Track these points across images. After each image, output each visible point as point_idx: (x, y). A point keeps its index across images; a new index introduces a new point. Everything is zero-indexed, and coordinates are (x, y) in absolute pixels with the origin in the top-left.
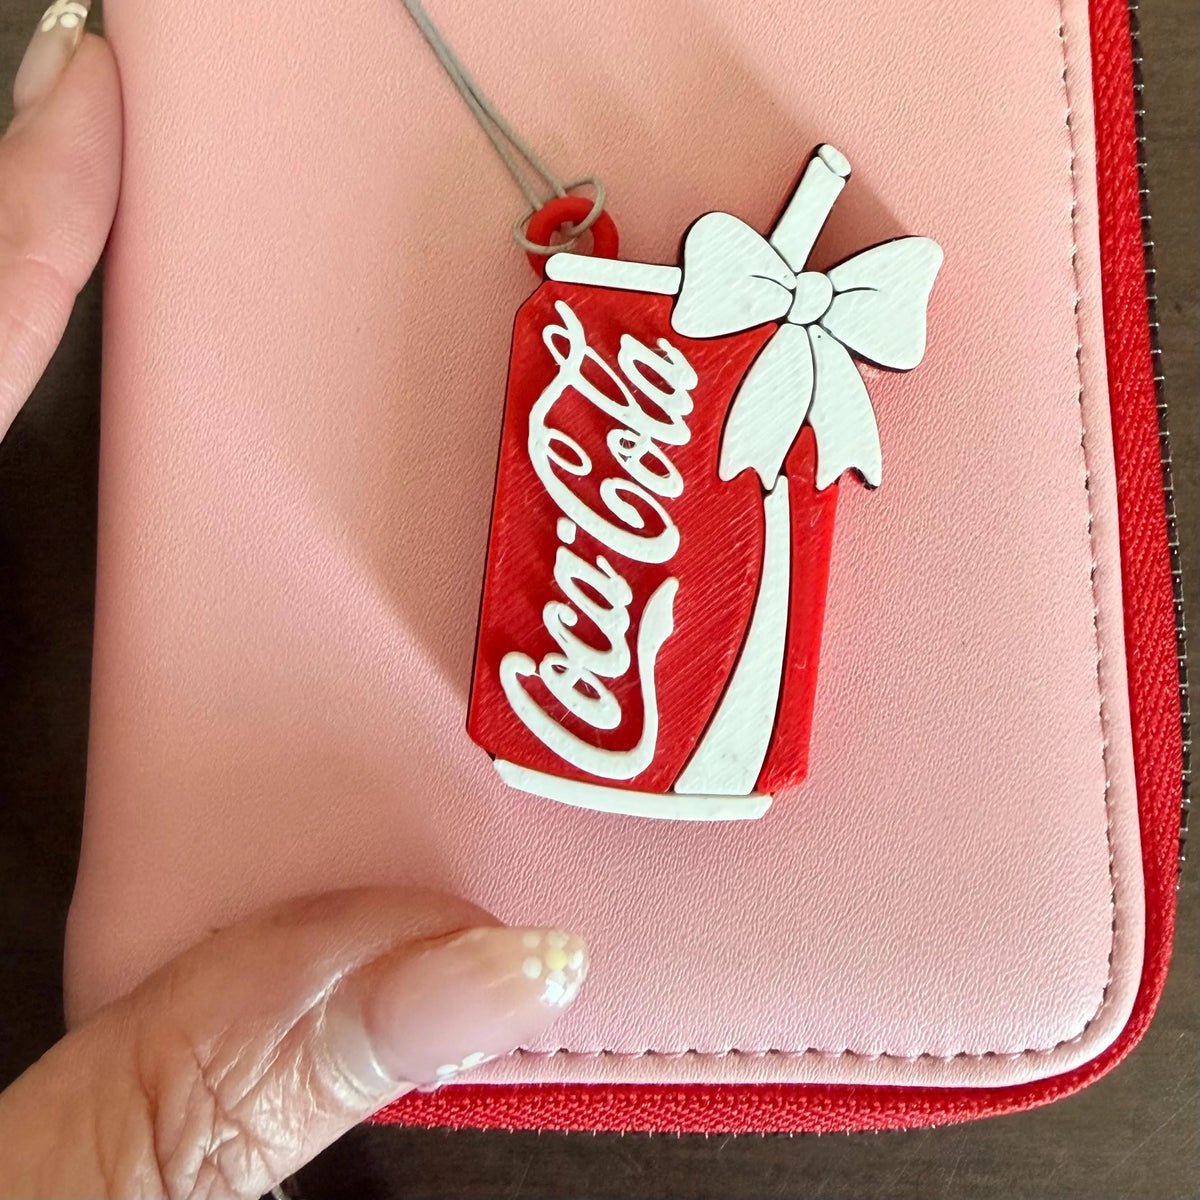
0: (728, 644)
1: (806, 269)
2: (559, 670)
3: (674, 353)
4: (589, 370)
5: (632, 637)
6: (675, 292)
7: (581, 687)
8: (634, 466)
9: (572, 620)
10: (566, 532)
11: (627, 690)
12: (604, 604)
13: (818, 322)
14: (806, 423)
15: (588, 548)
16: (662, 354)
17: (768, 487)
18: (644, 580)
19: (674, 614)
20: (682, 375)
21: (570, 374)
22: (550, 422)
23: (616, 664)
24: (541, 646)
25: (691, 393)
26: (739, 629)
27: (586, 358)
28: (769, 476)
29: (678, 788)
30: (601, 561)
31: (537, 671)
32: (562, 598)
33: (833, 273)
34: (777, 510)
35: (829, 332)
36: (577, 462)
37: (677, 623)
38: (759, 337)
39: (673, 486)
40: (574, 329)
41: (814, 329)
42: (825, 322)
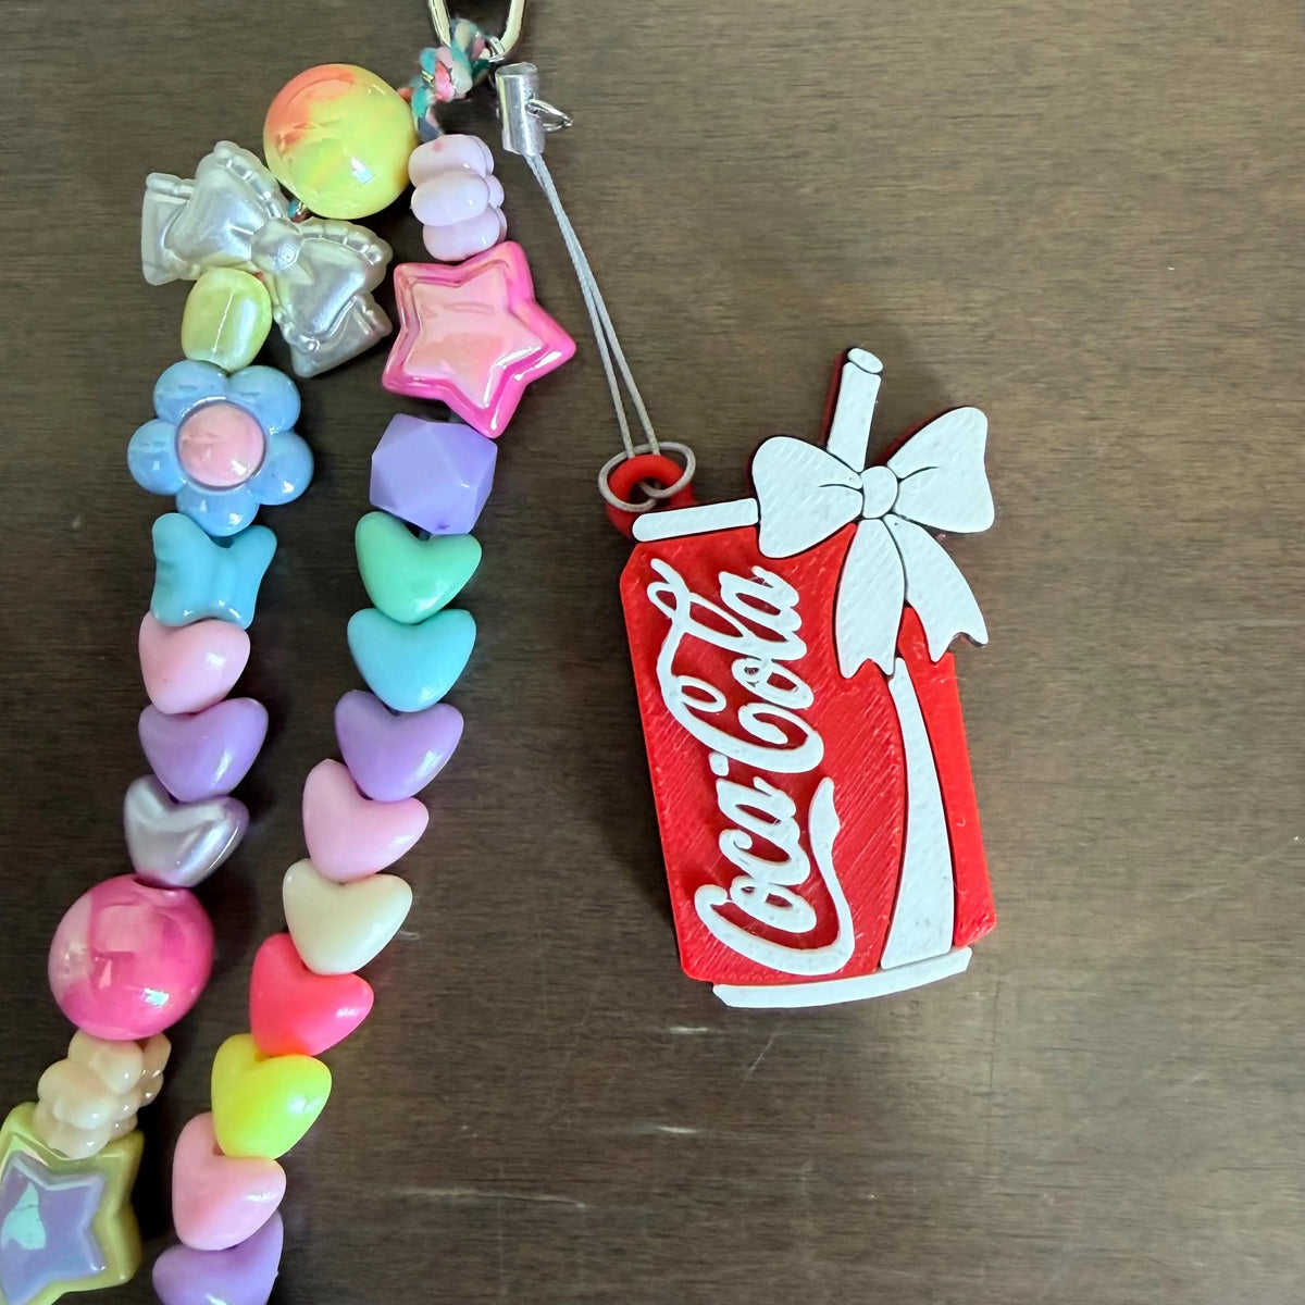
0: (892, 823)
1: (868, 466)
2: (749, 891)
3: (770, 577)
4: (698, 614)
5: (805, 842)
6: (756, 521)
8: (762, 689)
10: (719, 766)
11: (814, 890)
12: (769, 819)
13: (891, 512)
14: (906, 604)
15: (743, 775)
16: (760, 581)
17: (888, 673)
19: (837, 810)
20: (783, 594)
21: (682, 625)
22: (678, 669)
23: (798, 871)
25: (795, 608)
26: (899, 802)
27: (693, 605)
28: (887, 662)
30: (758, 782)
31: (729, 897)
32: (733, 826)
33: (892, 462)
34: (902, 689)
35: (904, 518)
37: (842, 818)
38: (843, 539)
39: (803, 696)
41: (890, 519)
42: (897, 510)
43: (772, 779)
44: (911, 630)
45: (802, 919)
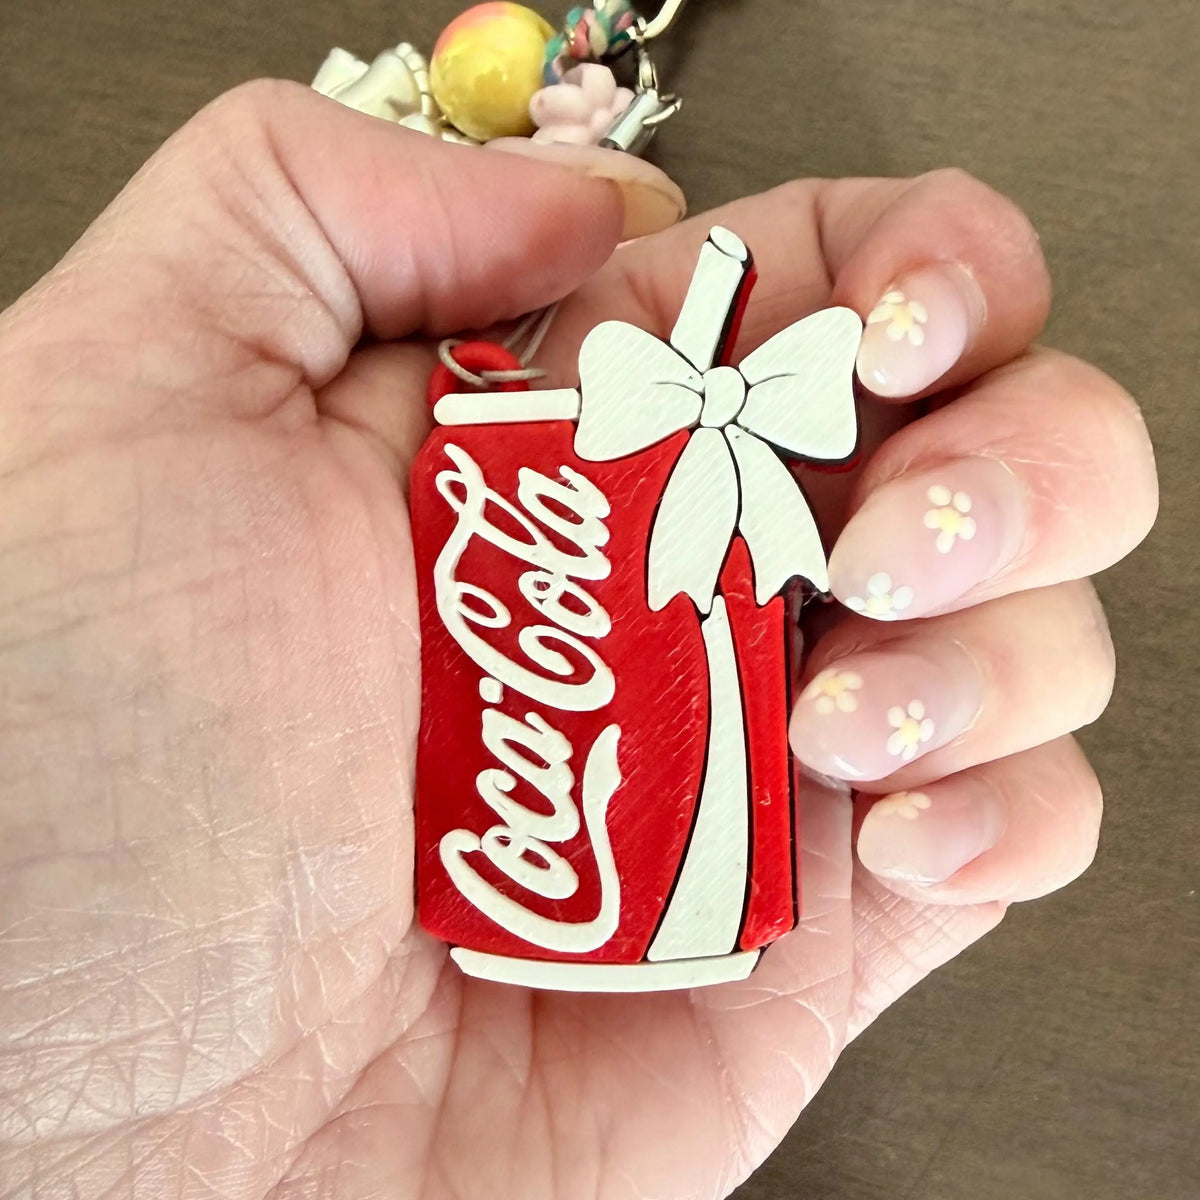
0: (682, 790)
1: (714, 365)
2: (504, 841)
3: (578, 480)
4: (491, 513)
5: (576, 795)
6: (574, 416)
7: (529, 856)
8: (552, 609)
9: (510, 784)
10: (489, 691)
11: (577, 852)
12: (540, 763)
13: (734, 422)
14: (736, 533)
15: (515, 704)
16: (565, 483)
17: (704, 610)
18: (580, 729)
19: (620, 764)
20: (591, 503)
21: (470, 522)
22: (461, 573)
23: (563, 827)
24: (483, 819)
25: (604, 521)
26: (695, 767)
27: (488, 502)
28: (703, 597)
29: (651, 956)
30: (532, 717)
31: (480, 845)
32: (498, 765)
33: (743, 364)
34: (717, 635)
35: (747, 430)
36: (493, 613)
37: (625, 774)
38: (671, 449)
39: (598, 623)
40: (469, 472)
41: (731, 430)
42: (740, 420)
43: (548, 714)
44: (737, 566)
45: (560, 882)
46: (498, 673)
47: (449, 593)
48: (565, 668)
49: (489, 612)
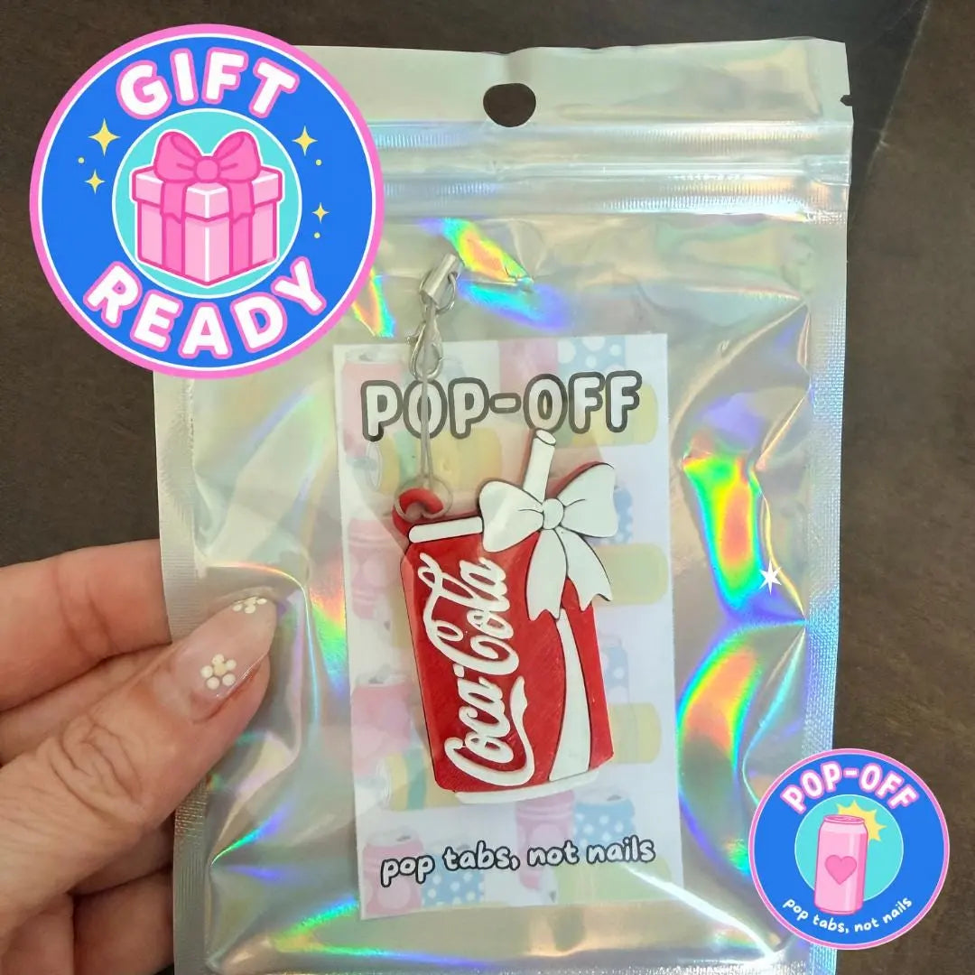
7: (489, 745)
9: (475, 714)
18: (505, 683)
24: (463, 731)
29: (550, 778)
36: (455, 634)
40: (433, 566)
46: (461, 661)
47: (432, 628)
48: (494, 655)
49: (453, 633)
